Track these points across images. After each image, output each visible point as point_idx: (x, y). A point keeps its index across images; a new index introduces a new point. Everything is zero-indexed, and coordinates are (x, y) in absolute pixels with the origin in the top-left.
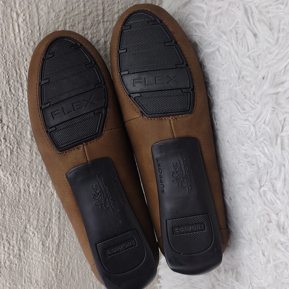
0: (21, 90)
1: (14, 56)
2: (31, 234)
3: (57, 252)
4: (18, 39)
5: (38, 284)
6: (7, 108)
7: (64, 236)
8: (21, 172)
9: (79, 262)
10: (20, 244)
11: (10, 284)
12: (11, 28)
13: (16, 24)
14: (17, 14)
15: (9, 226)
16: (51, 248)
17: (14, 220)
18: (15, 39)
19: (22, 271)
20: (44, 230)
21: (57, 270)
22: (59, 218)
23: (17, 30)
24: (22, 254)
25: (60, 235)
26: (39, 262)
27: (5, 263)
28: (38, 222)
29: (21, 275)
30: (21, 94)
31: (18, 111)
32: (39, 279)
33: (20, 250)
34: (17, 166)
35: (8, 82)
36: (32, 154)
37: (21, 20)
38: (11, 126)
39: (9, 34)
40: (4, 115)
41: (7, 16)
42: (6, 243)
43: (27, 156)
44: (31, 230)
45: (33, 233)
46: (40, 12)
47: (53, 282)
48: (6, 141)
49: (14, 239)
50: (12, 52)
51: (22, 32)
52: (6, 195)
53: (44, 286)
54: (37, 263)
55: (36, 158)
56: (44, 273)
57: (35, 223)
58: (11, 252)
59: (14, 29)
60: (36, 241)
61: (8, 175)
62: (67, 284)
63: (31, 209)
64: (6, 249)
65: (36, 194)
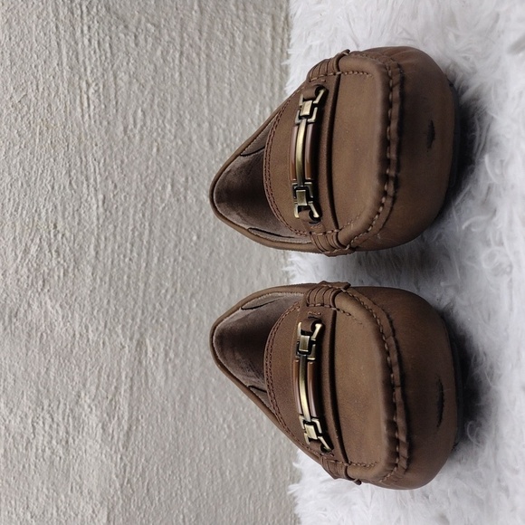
0: (85, 185)
1: (79, 139)
2: (86, 407)
3: (126, 447)
4: (87, 116)
5: (91, 498)
6: (65, 209)
7: (138, 420)
8: (77, 305)
9: (161, 471)
10: (68, 423)
11: (48, 489)
12: (78, 102)
13: (85, 96)
14: (87, 83)
15: (54, 389)
16: (116, 438)
17: (62, 381)
18: (83, 116)
19: (68, 470)
20: (106, 403)
21: (124, 477)
22: (131, 387)
23: (86, 104)
24: (71, 440)
25: (130, 417)
26: (96, 459)
27: (44, 451)
28: (97, 388)
29: (67, 478)
30: (85, 190)
31: (80, 215)
32: (95, 490)
33: (67, 433)
34: (72, 295)
35: (69, 172)
36: (95, 279)
37: (92, 91)
38: (68, 234)
39: (75, 109)
40: (60, 219)
41: (73, 85)
42: (47, 416)
43: (88, 281)
44: (86, 400)
45: (89, 406)
46: (119, 82)
47: (115, 499)
48: (59, 255)
49: (60, 412)
50: (77, 132)
51: (92, 107)
52: (53, 338)
53: (101, 503)
54: (93, 460)
55: (101, 285)
56: (103, 478)
57: (93, 389)
58: (54, 434)
59: (82, 104)
60: (93, 420)
61: (57, 306)
62: (139, 508)
63: (89, 367)
64: (47, 428)
65: (97, 343)
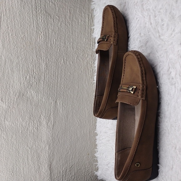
0: (41, 60)
1: (39, 47)
2: (42, 119)
3: (53, 129)
4: (41, 41)
5: (44, 143)
6: (36, 66)
7: (56, 121)
8: (40, 92)
9: (62, 135)
10: (38, 123)
11: (33, 141)
12: (38, 37)
13: (40, 36)
14: (41, 32)
15: (34, 114)
16: (50, 127)
17: (36, 112)
18: (40, 41)
19: (38, 136)
20: (48, 118)
21: (53, 137)
22: (54, 113)
23: (41, 38)
24: (38, 128)
25: (54, 121)
26: (45, 132)
27: (31, 131)
28: (45, 114)
29: (38, 138)
30: (41, 61)
31: (40, 68)
32: (45, 141)
33: (38, 126)
34: (38, 89)
35: (37, 56)
36: (44, 85)
37: (42, 34)
38: (37, 73)
39: (38, 39)
40: (34, 69)
41: (37, 33)
42: (32, 122)
43: (42, 85)
44: (42, 117)
45: (43, 119)
46: (49, 32)
47: (51, 142)
48: (35, 79)
49: (36, 120)
50: (38, 45)
51: (42, 39)
52: (33, 101)
53: (47, 144)
54: (44, 133)
55: (46, 87)
56: (47, 137)
57: (44, 114)
58: (34, 126)
59: (40, 38)
60: (44, 123)
61: (35, 92)
62: (56, 145)
63: (43, 108)
64: (32, 125)
65: (45, 102)
